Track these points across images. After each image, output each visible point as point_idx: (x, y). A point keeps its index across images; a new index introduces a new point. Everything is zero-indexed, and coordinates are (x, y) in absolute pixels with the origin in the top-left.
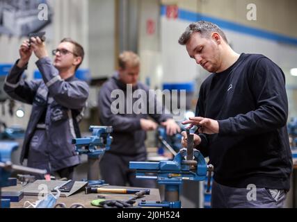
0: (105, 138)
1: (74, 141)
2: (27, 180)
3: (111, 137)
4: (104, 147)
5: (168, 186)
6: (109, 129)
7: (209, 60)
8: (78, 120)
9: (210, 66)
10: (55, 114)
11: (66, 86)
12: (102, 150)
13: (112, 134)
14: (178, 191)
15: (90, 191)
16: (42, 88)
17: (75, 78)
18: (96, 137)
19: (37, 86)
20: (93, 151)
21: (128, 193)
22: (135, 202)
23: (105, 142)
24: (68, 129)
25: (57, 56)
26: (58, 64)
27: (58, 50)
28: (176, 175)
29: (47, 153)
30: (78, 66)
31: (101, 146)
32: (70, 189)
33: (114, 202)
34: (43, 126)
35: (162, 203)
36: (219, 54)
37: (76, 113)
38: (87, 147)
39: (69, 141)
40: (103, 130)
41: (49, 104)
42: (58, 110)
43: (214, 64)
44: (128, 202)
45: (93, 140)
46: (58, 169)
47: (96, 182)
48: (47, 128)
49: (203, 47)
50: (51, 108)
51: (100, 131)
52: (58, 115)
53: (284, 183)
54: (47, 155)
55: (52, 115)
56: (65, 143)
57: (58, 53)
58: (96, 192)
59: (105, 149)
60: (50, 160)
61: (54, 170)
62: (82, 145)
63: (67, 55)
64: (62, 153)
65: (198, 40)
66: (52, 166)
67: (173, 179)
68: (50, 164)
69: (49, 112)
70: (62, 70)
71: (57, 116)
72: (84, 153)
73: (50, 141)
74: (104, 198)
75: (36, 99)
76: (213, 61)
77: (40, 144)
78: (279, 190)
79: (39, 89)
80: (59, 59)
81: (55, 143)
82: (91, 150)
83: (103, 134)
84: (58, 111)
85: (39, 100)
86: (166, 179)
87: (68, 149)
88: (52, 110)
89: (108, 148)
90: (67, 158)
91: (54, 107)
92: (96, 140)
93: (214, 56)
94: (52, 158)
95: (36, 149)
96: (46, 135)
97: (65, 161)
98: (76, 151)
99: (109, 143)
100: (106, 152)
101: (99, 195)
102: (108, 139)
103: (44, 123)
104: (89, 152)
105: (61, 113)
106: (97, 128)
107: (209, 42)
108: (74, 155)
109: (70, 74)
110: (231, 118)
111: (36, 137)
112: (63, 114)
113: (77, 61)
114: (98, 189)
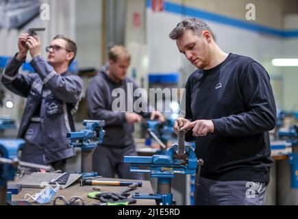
0: (98, 132)
1: (69, 135)
2: (23, 172)
3: (103, 131)
4: (97, 140)
5: (160, 179)
6: (102, 123)
7: (199, 57)
8: (72, 113)
9: (200, 63)
10: (50, 108)
11: (63, 80)
12: (95, 143)
13: (105, 128)
14: (170, 184)
15: (85, 184)
16: (37, 82)
17: (68, 73)
18: (89, 131)
19: (33, 80)
20: (87, 144)
21: (121, 185)
22: (129, 195)
23: (98, 136)
24: (62, 122)
25: (51, 52)
26: (52, 60)
27: (51, 47)
28: (168, 169)
29: (42, 146)
30: (71, 61)
31: (94, 139)
32: (66, 181)
33: (110, 194)
34: (38, 119)
35: (154, 195)
36: (209, 52)
37: (70, 106)
38: (81, 141)
39: (64, 135)
40: (96, 123)
41: (43, 98)
42: (53, 104)
43: (204, 61)
44: (123, 195)
45: (87, 134)
46: (52, 161)
47: (90, 174)
48: (42, 121)
49: (194, 44)
50: (46, 102)
51: (93, 125)
52: (54, 109)
53: (265, 176)
54: (41, 148)
55: (47, 109)
56: (60, 137)
57: (51, 50)
58: (90, 184)
59: (97, 142)
60: (44, 153)
61: (47, 161)
62: (77, 139)
63: (60, 51)
64: (57, 146)
65: (190, 37)
66: (46, 158)
67: (165, 172)
68: (44, 156)
69: (44, 105)
70: (56, 65)
71: (52, 109)
72: (78, 146)
73: (45, 134)
74: (99, 190)
75: (31, 93)
76: (203, 58)
77: (35, 137)
78: (261, 183)
79: (34, 83)
80: (52, 55)
81: (50, 136)
82: (84, 143)
83: (96, 128)
84: (53, 106)
85: (34, 94)
86: (159, 172)
87: (62, 142)
88: (47, 103)
89: (101, 142)
90: (62, 150)
91: (49, 100)
92: (90, 133)
93: (204, 53)
94: (46, 150)
95: (31, 141)
96: (41, 128)
97: (59, 154)
98: (71, 144)
99: (102, 137)
100: (99, 144)
101: (95, 187)
102: (101, 133)
103: (39, 117)
104: (83, 145)
105: (56, 107)
106: (90, 122)
107: (200, 40)
108: (68, 148)
109: (64, 69)
110: (225, 118)
111: (31, 130)
112: (58, 108)
113: (70, 56)
114: (93, 181)
